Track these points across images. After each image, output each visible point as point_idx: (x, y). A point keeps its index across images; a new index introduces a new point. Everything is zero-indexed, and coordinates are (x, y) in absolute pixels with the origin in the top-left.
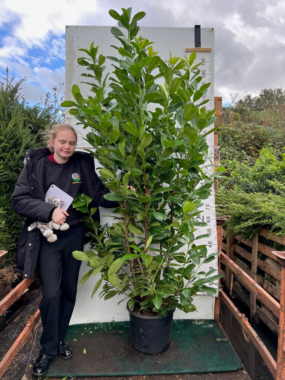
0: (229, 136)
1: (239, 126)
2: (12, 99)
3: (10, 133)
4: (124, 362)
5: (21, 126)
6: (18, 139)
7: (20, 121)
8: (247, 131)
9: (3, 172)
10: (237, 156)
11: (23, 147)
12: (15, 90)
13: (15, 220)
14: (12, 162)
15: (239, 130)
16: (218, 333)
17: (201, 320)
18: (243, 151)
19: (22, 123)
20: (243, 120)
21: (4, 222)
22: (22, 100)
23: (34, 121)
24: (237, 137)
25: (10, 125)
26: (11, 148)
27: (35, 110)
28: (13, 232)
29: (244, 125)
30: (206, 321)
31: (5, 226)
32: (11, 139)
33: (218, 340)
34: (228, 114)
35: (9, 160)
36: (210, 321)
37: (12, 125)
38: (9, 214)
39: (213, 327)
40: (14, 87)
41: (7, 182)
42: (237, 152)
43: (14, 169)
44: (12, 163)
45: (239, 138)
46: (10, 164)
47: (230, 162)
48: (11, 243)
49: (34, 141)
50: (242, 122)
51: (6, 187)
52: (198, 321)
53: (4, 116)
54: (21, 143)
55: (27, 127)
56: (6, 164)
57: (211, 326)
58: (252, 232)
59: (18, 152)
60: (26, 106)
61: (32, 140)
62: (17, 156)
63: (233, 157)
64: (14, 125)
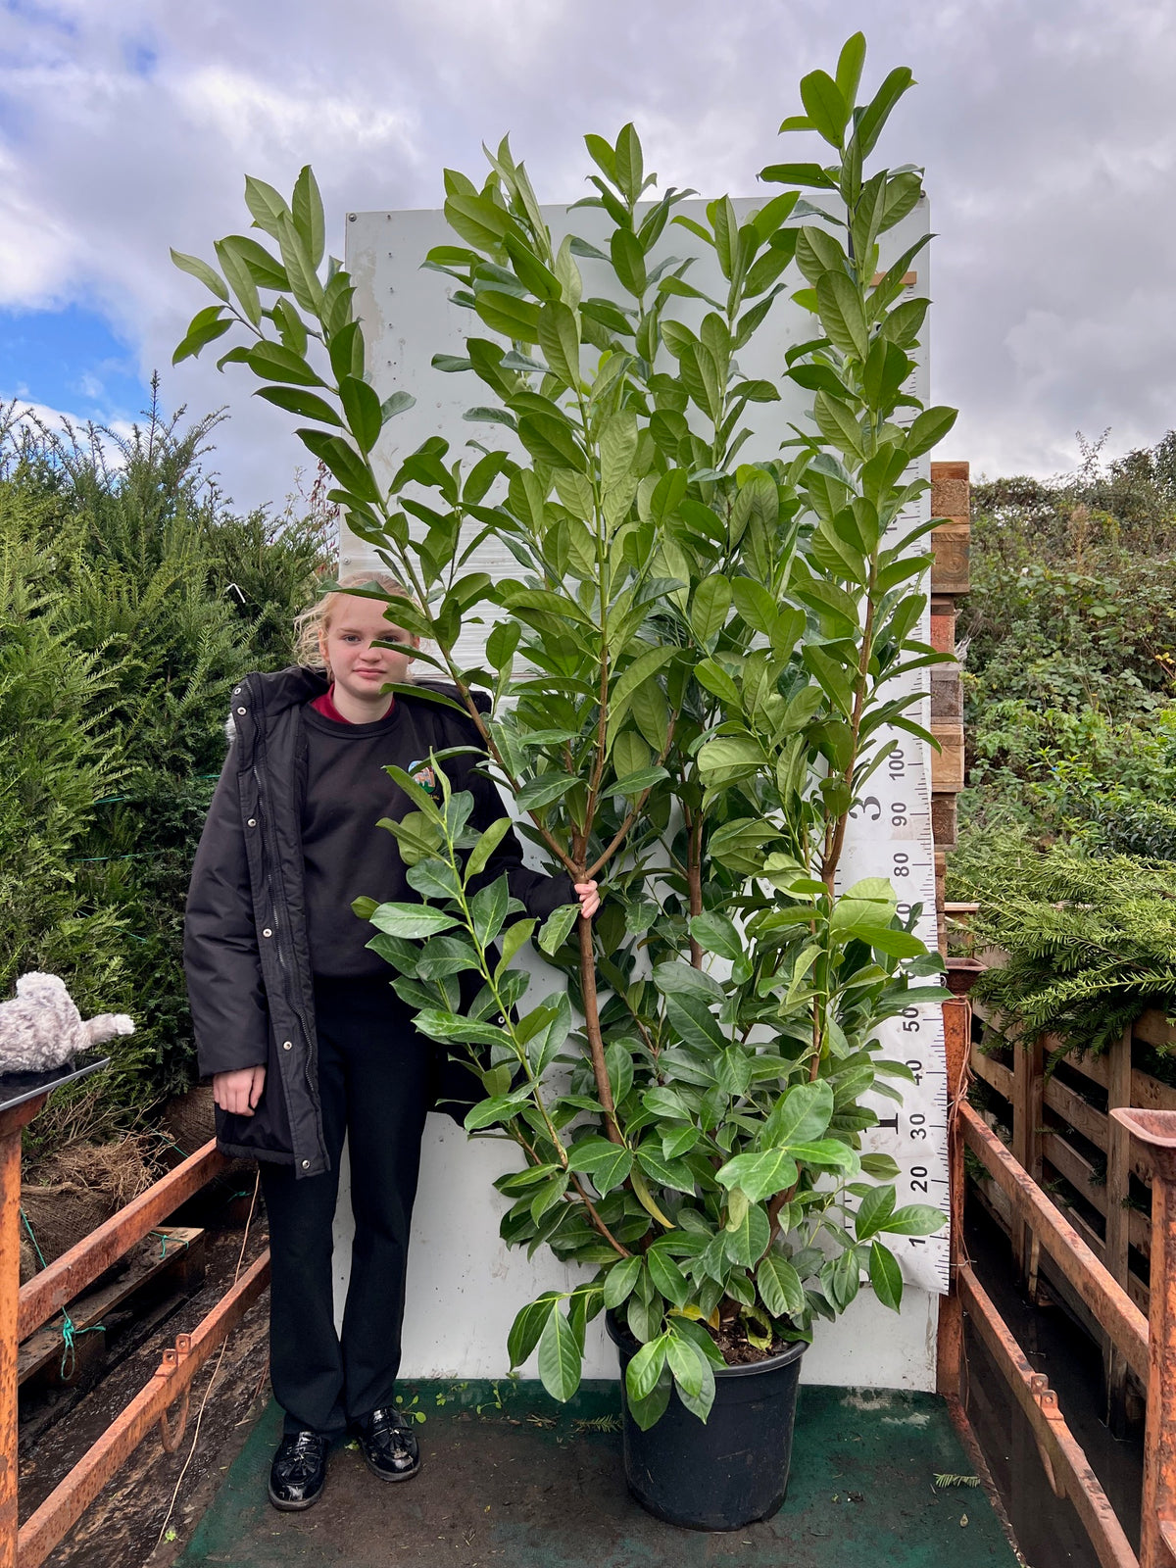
0: (1066, 609)
1: (1111, 567)
2: (171, 490)
3: (154, 617)
4: (534, 1544)
5: (196, 590)
6: (181, 642)
7: (191, 573)
8: (1144, 591)
9: (122, 768)
10: (1103, 694)
11: (200, 670)
12: (185, 456)
13: (161, 954)
14: (159, 731)
15: (1111, 584)
16: (946, 1452)
17: (879, 1393)
18: (1128, 673)
19: (201, 578)
20: (1130, 540)
21: (116, 962)
22: (206, 490)
23: (249, 570)
24: (1100, 612)
25: (156, 590)
26: (154, 677)
27: (254, 529)
28: (152, 1003)
29: (1132, 564)
30: (899, 1397)
31: (122, 978)
32: (158, 640)
33: (944, 1479)
34: (1067, 518)
35: (147, 723)
36: (920, 1400)
37: (162, 589)
38: (142, 932)
39: (931, 1425)
40: (181, 442)
41: (137, 806)
42: (1100, 678)
43: (166, 755)
44: (156, 735)
45: (1111, 619)
46: (149, 736)
47: (1070, 720)
48: (142, 1046)
49: (244, 649)
50: (1123, 551)
51: (132, 828)
52: (868, 1395)
53: (136, 556)
54: (193, 658)
55: (220, 591)
56: (137, 737)
57: (920, 1419)
58: (1101, 1024)
59: (179, 693)
60: (218, 514)
61: (237, 644)
62: (177, 707)
63: (1082, 696)
64: (171, 590)
